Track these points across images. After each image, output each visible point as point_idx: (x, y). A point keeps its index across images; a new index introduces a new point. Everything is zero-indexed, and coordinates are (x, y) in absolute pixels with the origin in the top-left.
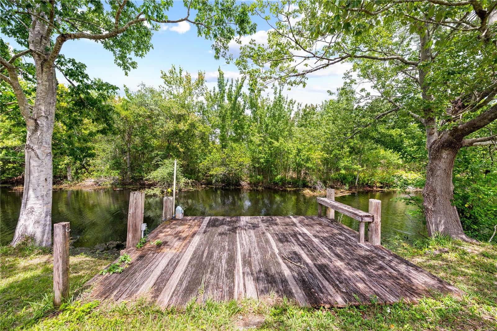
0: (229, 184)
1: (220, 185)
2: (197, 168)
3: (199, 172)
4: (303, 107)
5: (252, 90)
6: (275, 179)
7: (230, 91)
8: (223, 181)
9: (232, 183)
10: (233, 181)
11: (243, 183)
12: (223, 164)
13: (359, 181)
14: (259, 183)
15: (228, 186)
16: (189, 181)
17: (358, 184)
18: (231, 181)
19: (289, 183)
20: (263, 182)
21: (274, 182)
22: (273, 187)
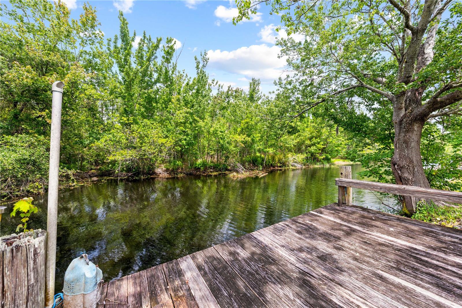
0: (138, 173)
1: (124, 175)
2: (78, 154)
3: (83, 159)
4: (225, 89)
5: (167, 59)
6: (196, 164)
7: (141, 49)
8: (129, 170)
9: (143, 171)
10: (144, 168)
11: (158, 170)
12: (130, 146)
13: (266, 162)
14: (178, 169)
15: (137, 176)
16: (70, 172)
17: (265, 165)
18: (142, 170)
19: (210, 167)
20: (182, 169)
21: (196, 167)
22: (194, 172)
